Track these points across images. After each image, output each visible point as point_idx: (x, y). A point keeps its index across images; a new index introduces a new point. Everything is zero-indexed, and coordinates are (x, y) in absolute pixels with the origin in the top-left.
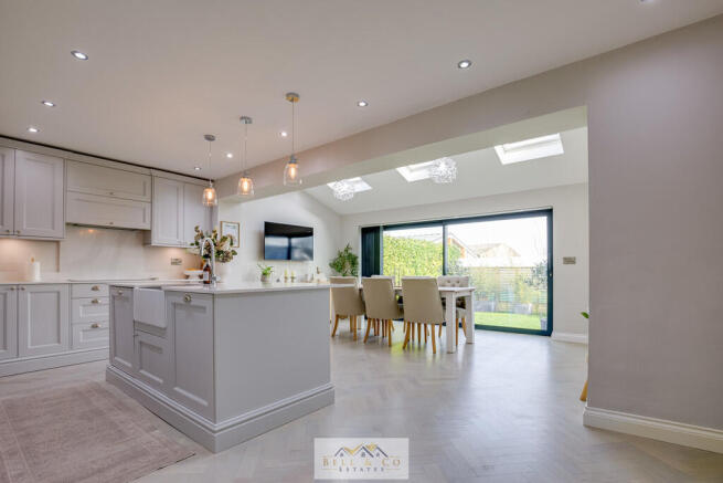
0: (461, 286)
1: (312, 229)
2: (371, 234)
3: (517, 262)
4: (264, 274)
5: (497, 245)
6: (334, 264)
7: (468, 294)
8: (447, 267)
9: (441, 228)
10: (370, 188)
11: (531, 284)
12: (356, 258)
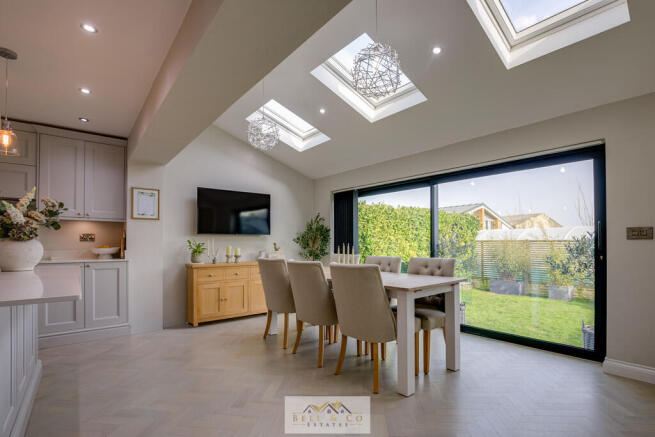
0: (442, 275)
1: (268, 196)
2: (345, 202)
3: (553, 234)
4: (195, 252)
5: (536, 215)
6: (298, 239)
7: (448, 290)
8: (438, 242)
9: (429, 188)
10: (328, 139)
11: (565, 271)
12: (328, 231)
